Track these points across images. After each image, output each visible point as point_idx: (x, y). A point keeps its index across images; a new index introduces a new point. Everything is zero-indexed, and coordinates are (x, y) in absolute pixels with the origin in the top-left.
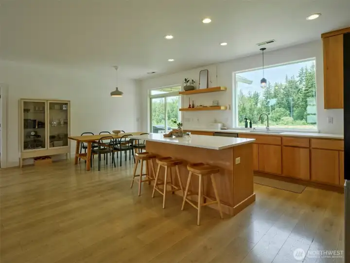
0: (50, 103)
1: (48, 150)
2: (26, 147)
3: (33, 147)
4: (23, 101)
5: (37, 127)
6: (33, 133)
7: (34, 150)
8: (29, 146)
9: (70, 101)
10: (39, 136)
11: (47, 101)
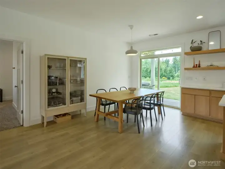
0: (70, 60)
1: (68, 108)
2: (49, 105)
3: (55, 105)
4: (47, 57)
5: (58, 84)
6: (54, 90)
7: (56, 108)
8: (53, 104)
9: (86, 59)
10: (60, 93)
11: (68, 57)
